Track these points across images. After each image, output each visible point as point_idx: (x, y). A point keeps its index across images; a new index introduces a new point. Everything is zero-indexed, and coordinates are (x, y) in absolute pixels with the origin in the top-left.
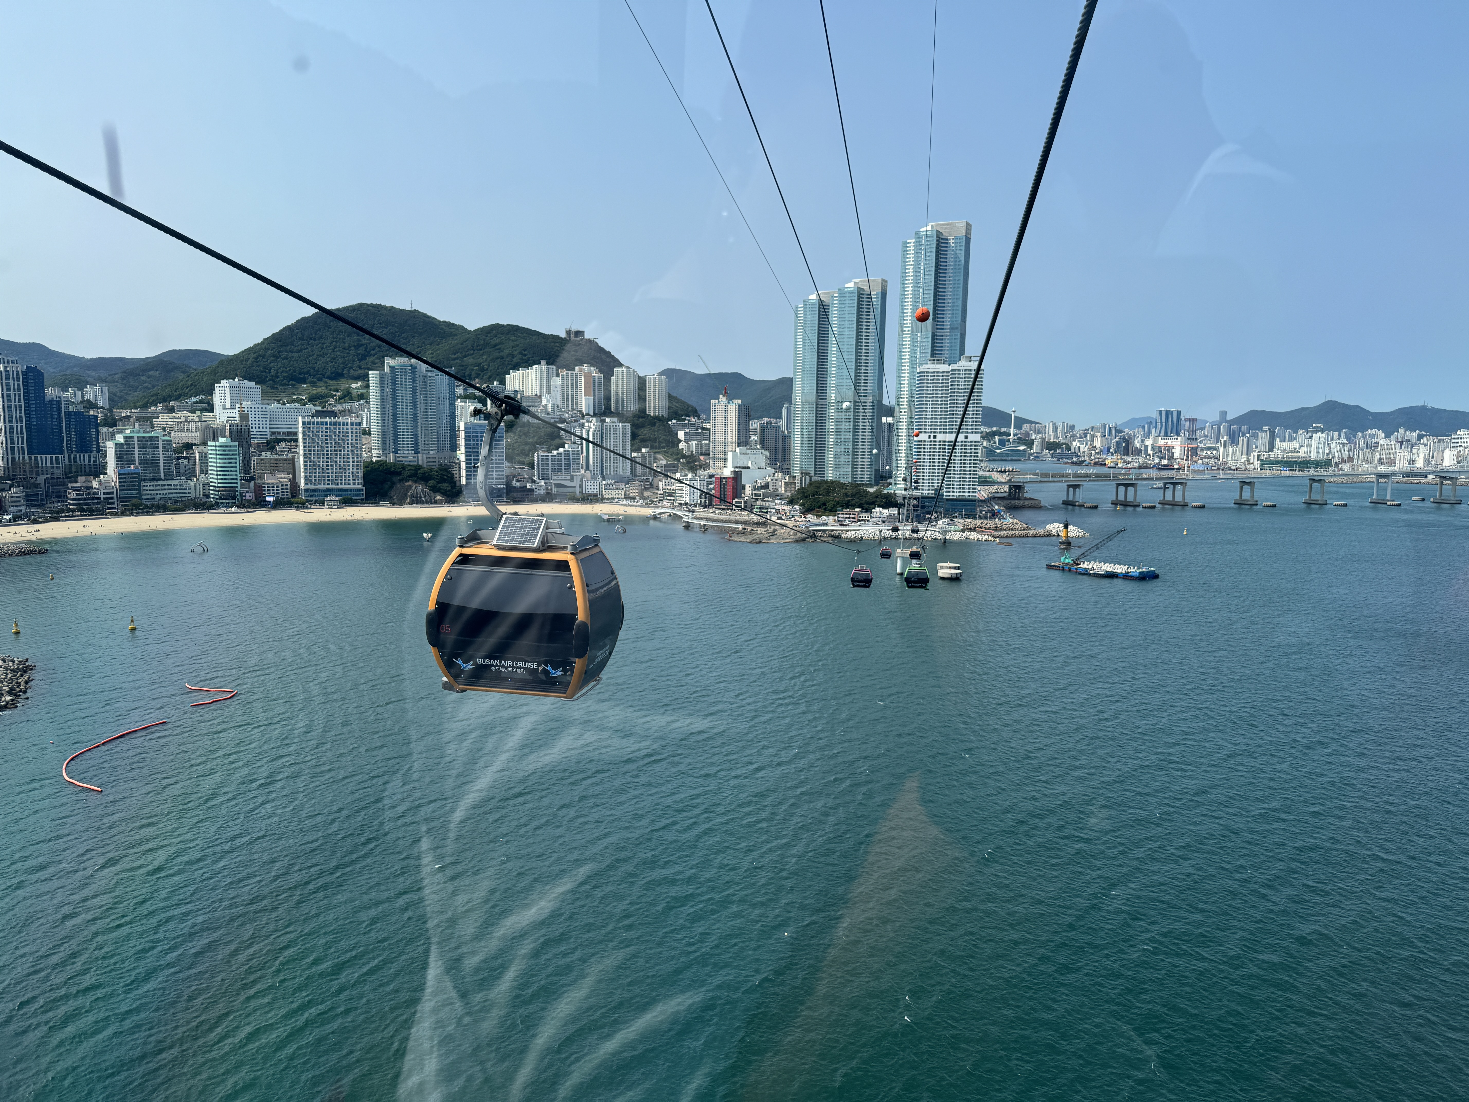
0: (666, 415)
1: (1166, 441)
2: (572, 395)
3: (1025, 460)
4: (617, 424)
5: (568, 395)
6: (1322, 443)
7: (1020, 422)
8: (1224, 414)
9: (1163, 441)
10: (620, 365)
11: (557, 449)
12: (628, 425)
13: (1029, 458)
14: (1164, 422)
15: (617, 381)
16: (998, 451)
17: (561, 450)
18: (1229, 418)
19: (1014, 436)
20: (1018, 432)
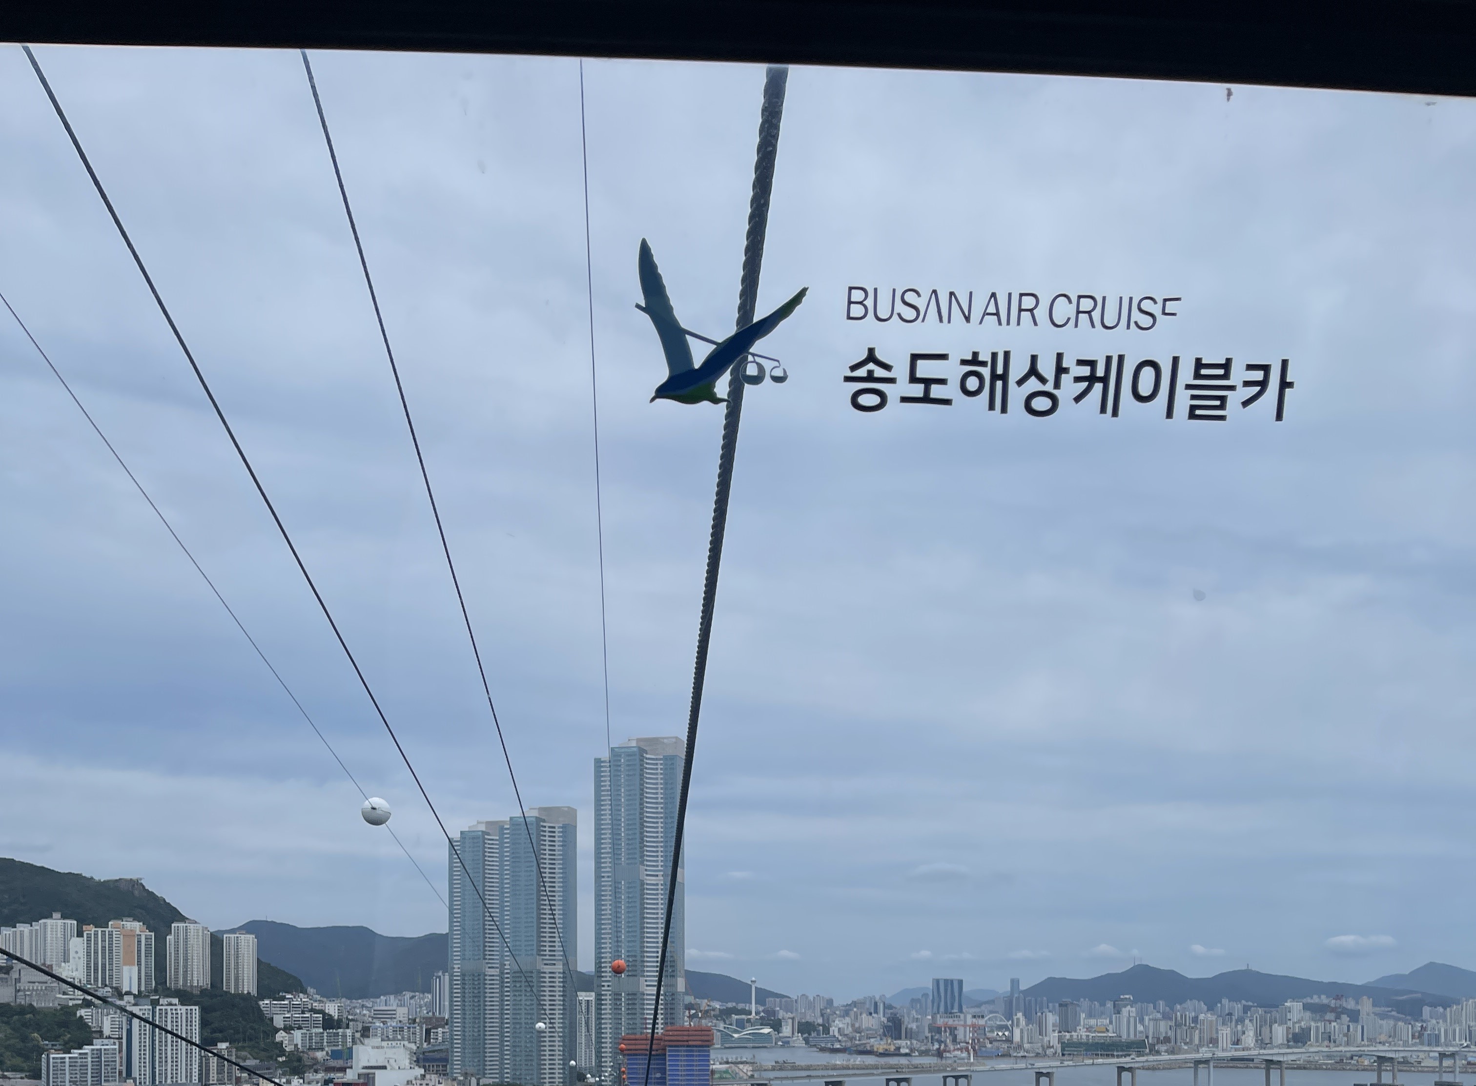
0: (254, 993)
1: (946, 1020)
2: (104, 966)
3: (772, 1047)
4: (179, 1007)
5: (96, 964)
6: (1132, 1020)
7: (763, 995)
8: (1015, 983)
9: (942, 1020)
10: (183, 919)
11: (80, 1048)
12: (196, 1009)
13: (776, 1043)
14: (942, 995)
15: (177, 942)
16: (736, 1036)
17: (87, 1049)
18: (1023, 987)
19: (756, 1014)
20: (761, 1008)
